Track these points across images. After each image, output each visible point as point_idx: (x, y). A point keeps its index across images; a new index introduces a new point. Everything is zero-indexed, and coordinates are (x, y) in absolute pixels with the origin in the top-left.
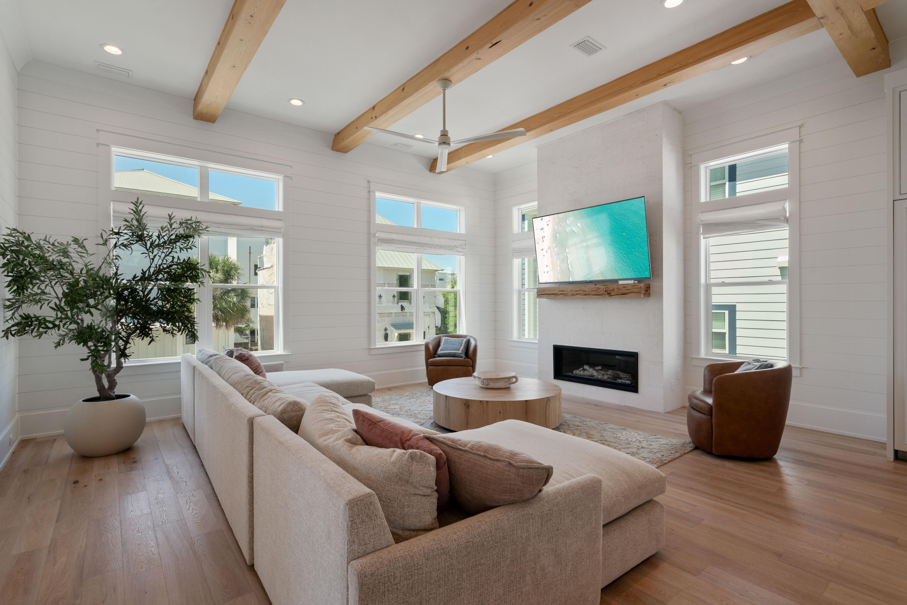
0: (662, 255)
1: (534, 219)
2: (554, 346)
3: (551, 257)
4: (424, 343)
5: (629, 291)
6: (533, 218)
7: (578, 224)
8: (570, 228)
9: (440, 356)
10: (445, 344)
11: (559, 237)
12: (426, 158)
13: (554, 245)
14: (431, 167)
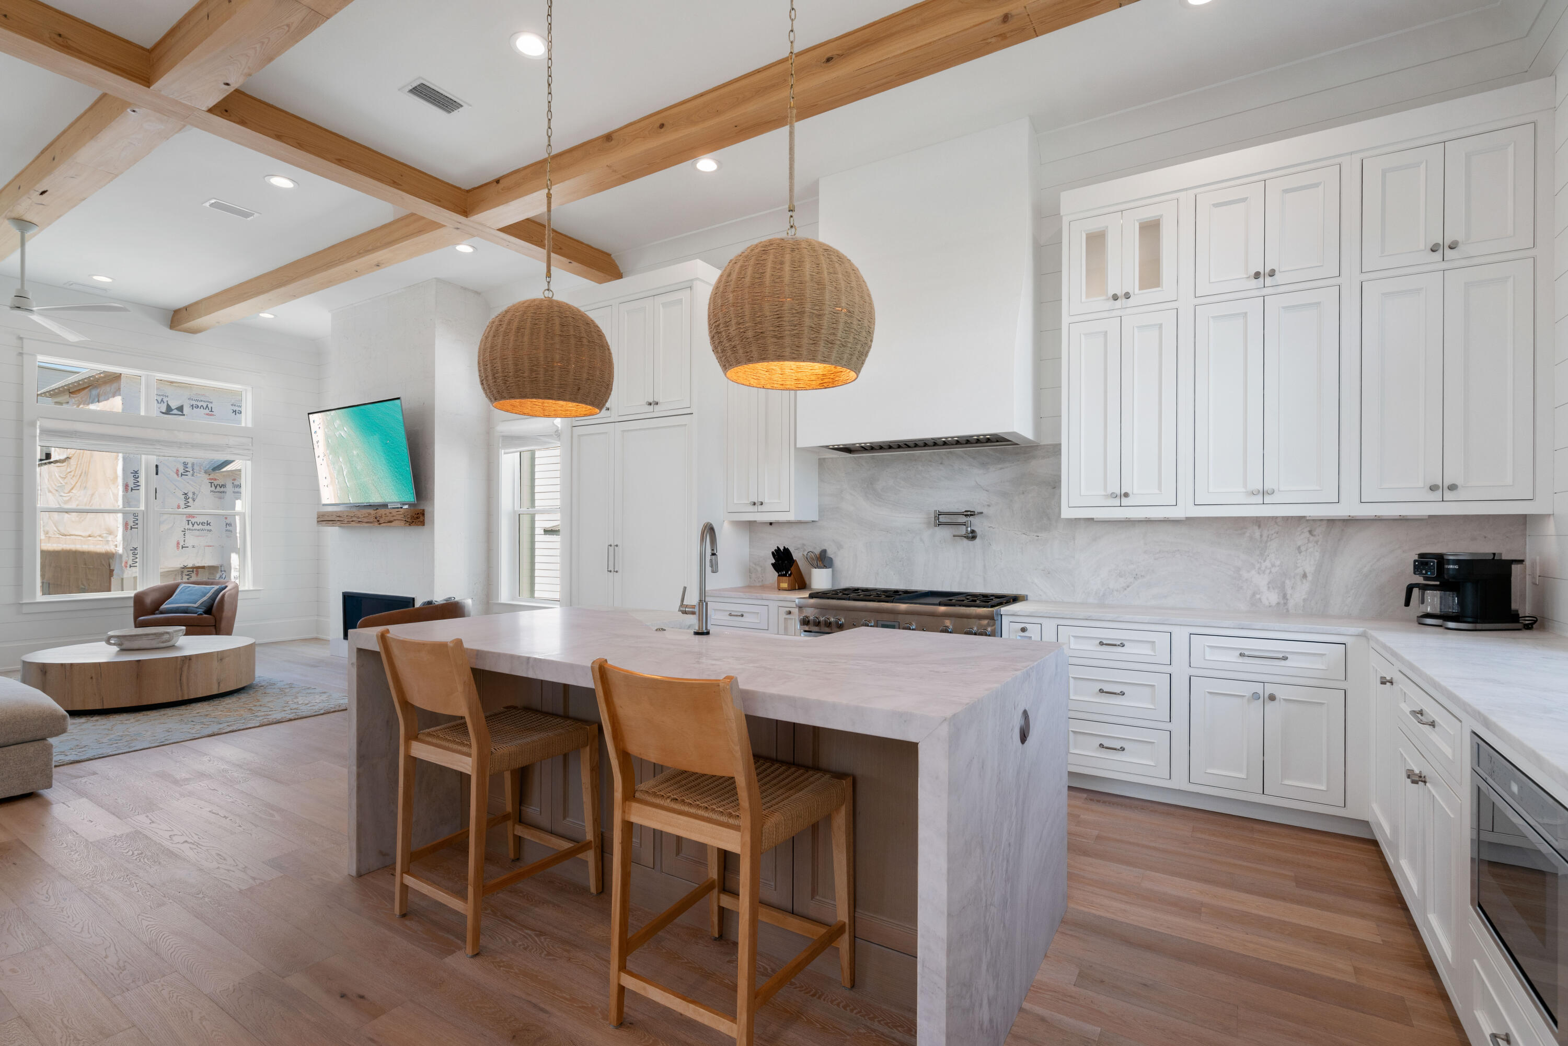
0: (434, 473)
1: (310, 416)
2: (343, 593)
3: (328, 466)
4: (133, 595)
5: (395, 518)
6: (309, 414)
7: (345, 428)
8: (338, 433)
9: (162, 613)
10: (181, 593)
11: (331, 442)
12: (164, 309)
13: (328, 452)
14: (172, 321)
